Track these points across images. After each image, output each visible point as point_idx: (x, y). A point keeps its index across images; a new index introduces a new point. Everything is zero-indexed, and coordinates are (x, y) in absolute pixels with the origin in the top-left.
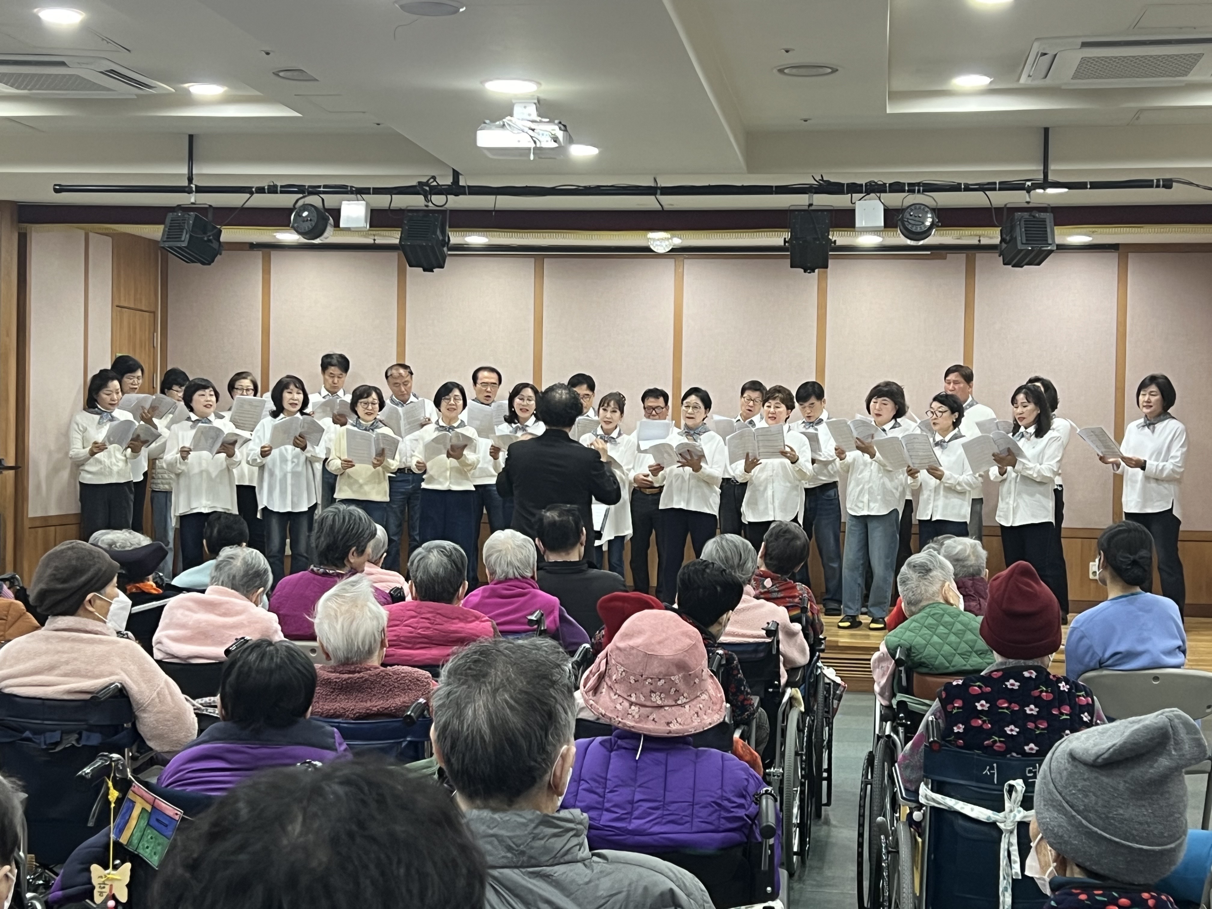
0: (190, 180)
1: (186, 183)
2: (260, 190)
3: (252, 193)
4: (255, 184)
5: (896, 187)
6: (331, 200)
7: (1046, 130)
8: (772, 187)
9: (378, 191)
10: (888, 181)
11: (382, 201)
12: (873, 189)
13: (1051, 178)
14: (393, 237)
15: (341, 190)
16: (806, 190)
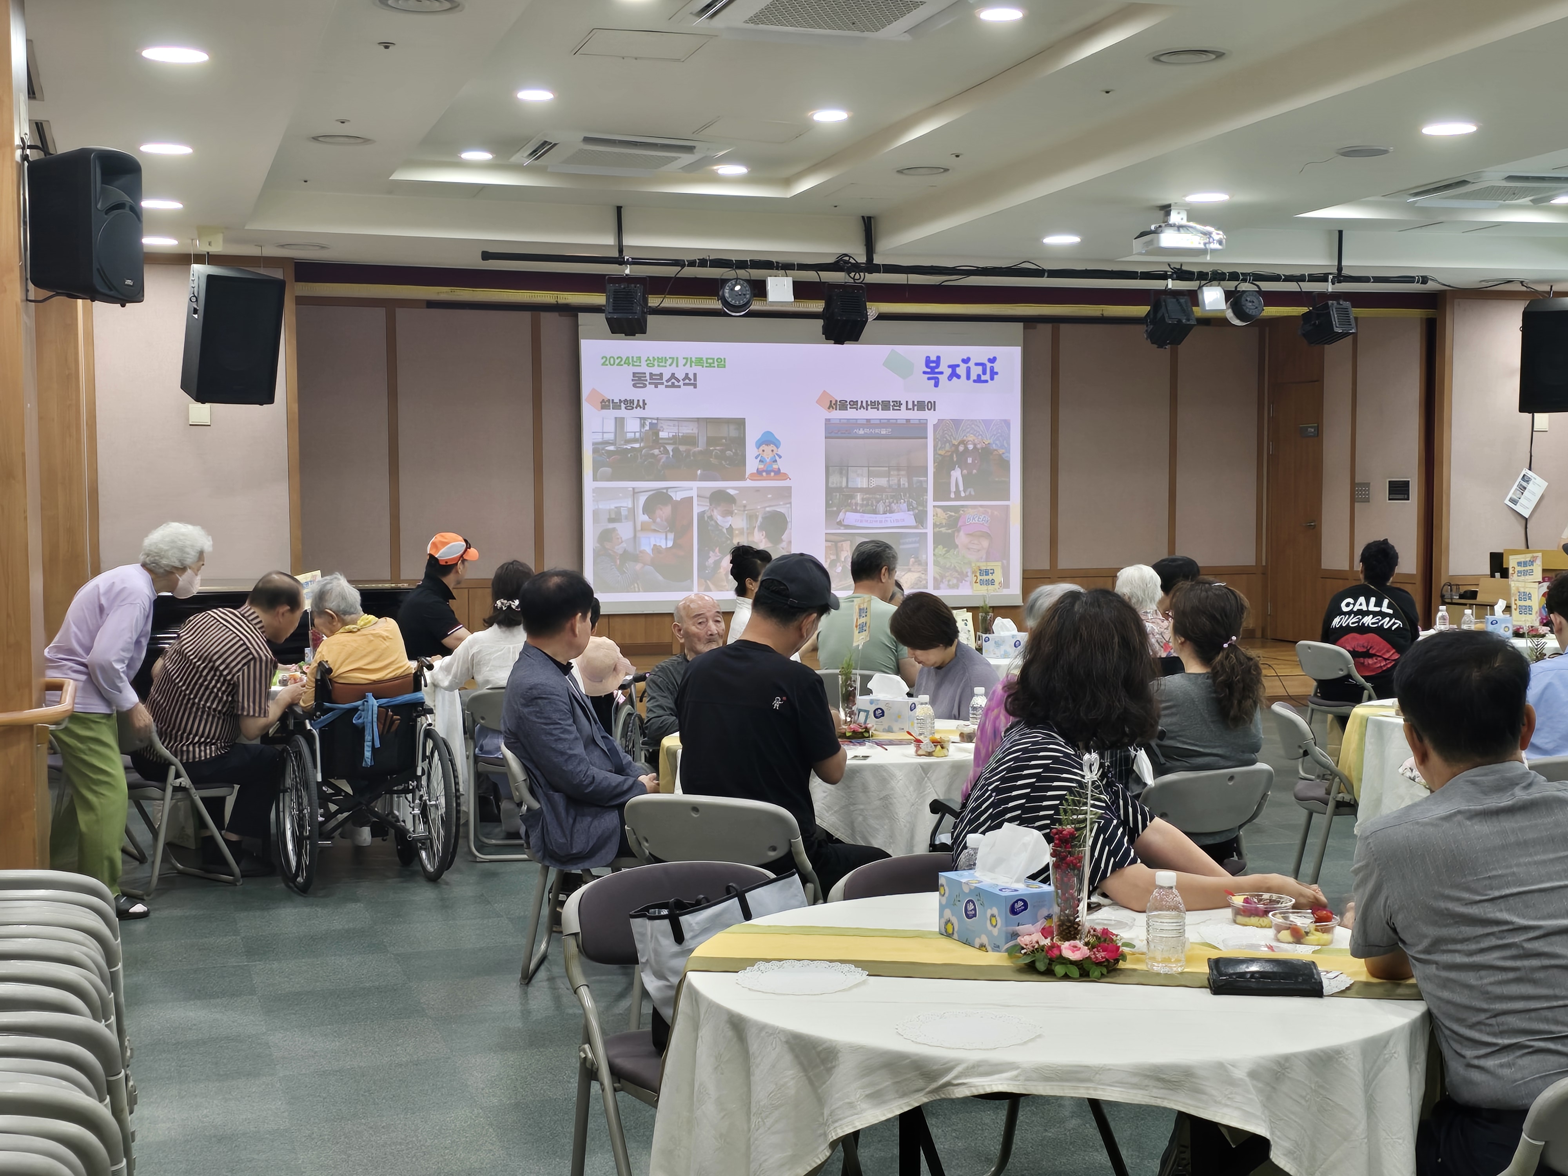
0: (621, 251)
1: (617, 255)
2: (692, 264)
3: (683, 266)
4: (686, 258)
5: (1234, 276)
7: (1340, 233)
8: (1137, 272)
9: (802, 267)
10: (1226, 270)
11: (812, 276)
12: (1216, 277)
13: (1345, 272)
15: (768, 265)
16: (1164, 276)
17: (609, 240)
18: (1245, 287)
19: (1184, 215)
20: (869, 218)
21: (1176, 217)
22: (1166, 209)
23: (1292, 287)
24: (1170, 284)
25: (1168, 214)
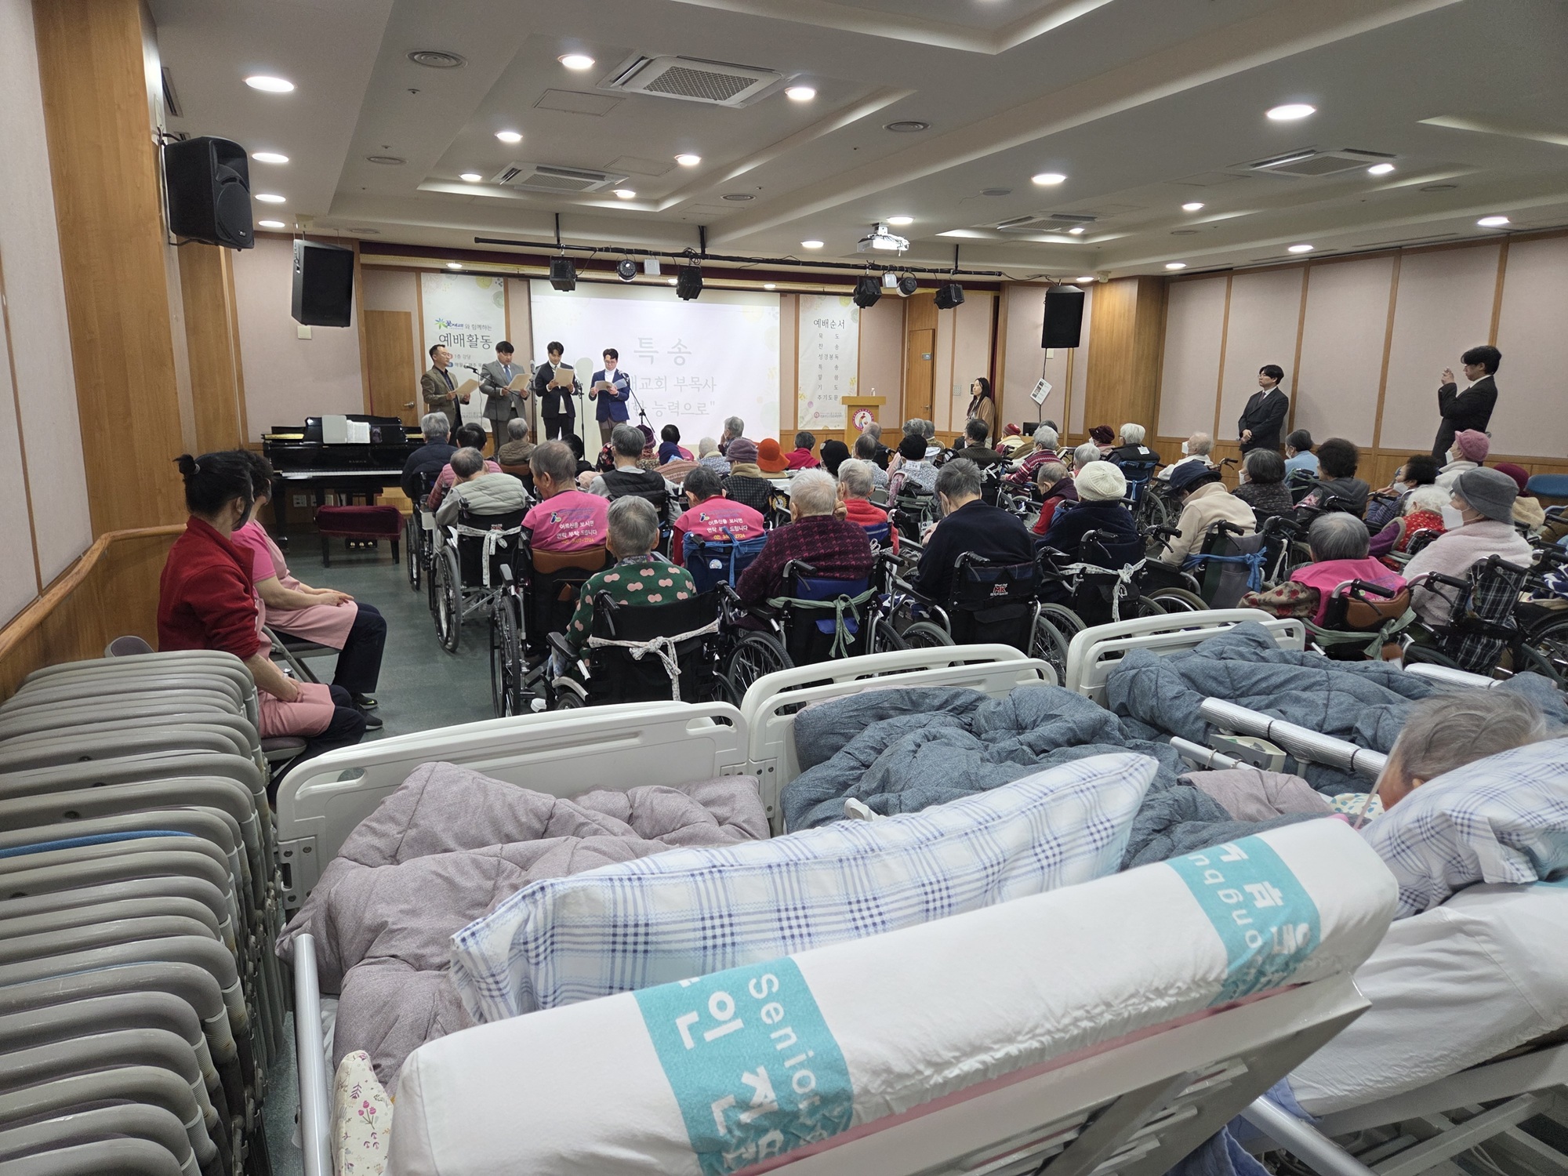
0: (558, 241)
1: (556, 243)
2: (601, 250)
3: (596, 251)
4: (598, 246)
5: (901, 269)
6: (638, 258)
7: (957, 246)
8: (851, 264)
9: (665, 254)
10: (898, 265)
11: (669, 260)
12: (892, 269)
13: (959, 268)
14: (674, 281)
15: (645, 252)
16: (864, 268)
17: (552, 234)
18: (907, 275)
19: (886, 229)
20: (703, 227)
21: (882, 231)
22: (876, 226)
23: (931, 276)
24: (868, 272)
25: (877, 229)
